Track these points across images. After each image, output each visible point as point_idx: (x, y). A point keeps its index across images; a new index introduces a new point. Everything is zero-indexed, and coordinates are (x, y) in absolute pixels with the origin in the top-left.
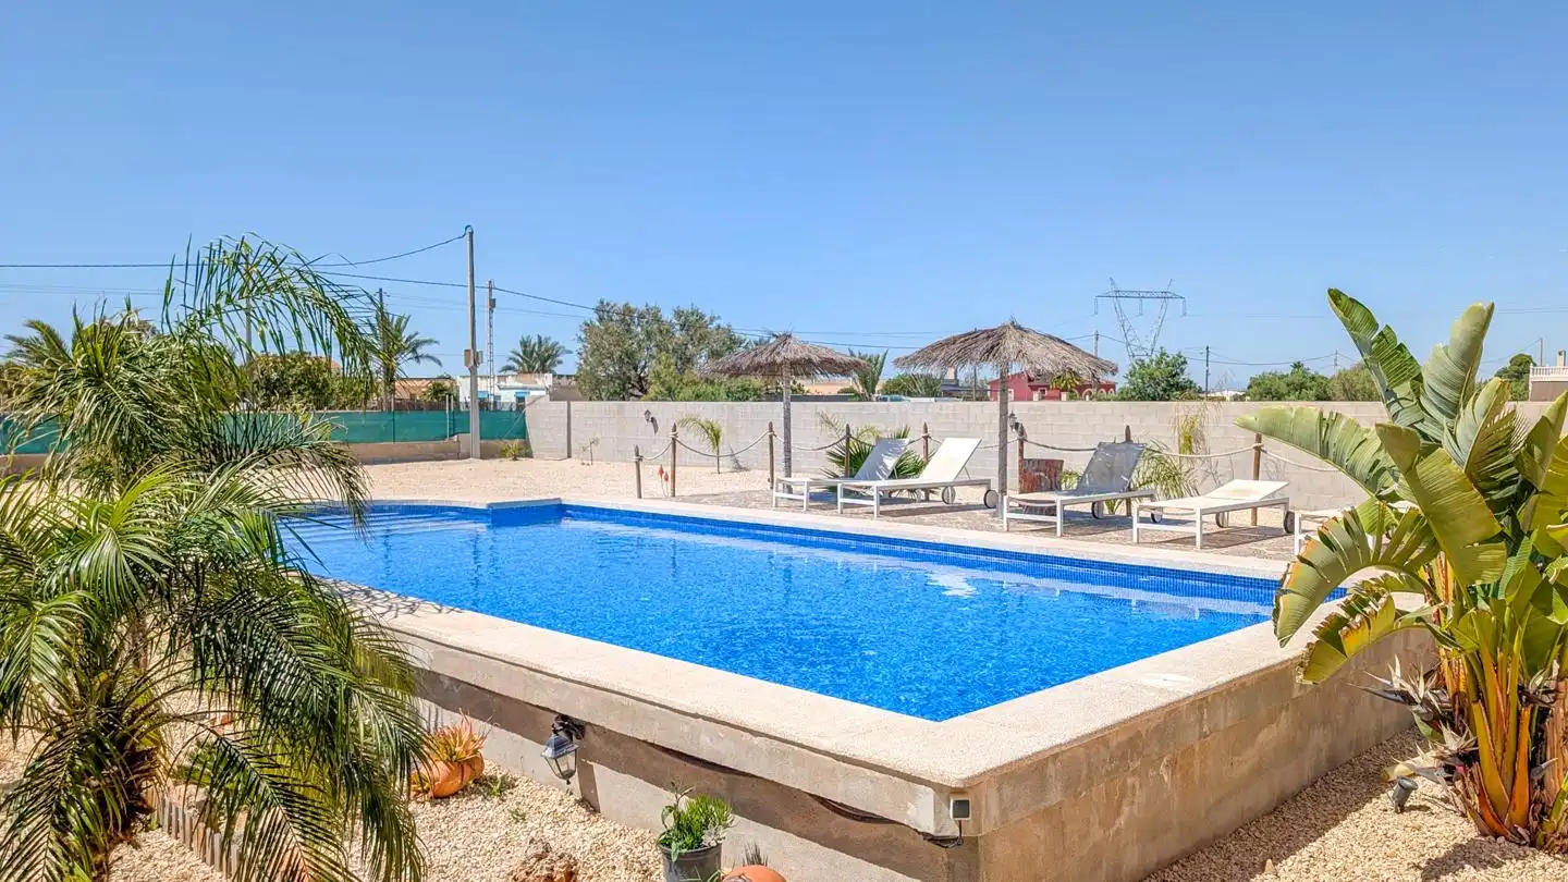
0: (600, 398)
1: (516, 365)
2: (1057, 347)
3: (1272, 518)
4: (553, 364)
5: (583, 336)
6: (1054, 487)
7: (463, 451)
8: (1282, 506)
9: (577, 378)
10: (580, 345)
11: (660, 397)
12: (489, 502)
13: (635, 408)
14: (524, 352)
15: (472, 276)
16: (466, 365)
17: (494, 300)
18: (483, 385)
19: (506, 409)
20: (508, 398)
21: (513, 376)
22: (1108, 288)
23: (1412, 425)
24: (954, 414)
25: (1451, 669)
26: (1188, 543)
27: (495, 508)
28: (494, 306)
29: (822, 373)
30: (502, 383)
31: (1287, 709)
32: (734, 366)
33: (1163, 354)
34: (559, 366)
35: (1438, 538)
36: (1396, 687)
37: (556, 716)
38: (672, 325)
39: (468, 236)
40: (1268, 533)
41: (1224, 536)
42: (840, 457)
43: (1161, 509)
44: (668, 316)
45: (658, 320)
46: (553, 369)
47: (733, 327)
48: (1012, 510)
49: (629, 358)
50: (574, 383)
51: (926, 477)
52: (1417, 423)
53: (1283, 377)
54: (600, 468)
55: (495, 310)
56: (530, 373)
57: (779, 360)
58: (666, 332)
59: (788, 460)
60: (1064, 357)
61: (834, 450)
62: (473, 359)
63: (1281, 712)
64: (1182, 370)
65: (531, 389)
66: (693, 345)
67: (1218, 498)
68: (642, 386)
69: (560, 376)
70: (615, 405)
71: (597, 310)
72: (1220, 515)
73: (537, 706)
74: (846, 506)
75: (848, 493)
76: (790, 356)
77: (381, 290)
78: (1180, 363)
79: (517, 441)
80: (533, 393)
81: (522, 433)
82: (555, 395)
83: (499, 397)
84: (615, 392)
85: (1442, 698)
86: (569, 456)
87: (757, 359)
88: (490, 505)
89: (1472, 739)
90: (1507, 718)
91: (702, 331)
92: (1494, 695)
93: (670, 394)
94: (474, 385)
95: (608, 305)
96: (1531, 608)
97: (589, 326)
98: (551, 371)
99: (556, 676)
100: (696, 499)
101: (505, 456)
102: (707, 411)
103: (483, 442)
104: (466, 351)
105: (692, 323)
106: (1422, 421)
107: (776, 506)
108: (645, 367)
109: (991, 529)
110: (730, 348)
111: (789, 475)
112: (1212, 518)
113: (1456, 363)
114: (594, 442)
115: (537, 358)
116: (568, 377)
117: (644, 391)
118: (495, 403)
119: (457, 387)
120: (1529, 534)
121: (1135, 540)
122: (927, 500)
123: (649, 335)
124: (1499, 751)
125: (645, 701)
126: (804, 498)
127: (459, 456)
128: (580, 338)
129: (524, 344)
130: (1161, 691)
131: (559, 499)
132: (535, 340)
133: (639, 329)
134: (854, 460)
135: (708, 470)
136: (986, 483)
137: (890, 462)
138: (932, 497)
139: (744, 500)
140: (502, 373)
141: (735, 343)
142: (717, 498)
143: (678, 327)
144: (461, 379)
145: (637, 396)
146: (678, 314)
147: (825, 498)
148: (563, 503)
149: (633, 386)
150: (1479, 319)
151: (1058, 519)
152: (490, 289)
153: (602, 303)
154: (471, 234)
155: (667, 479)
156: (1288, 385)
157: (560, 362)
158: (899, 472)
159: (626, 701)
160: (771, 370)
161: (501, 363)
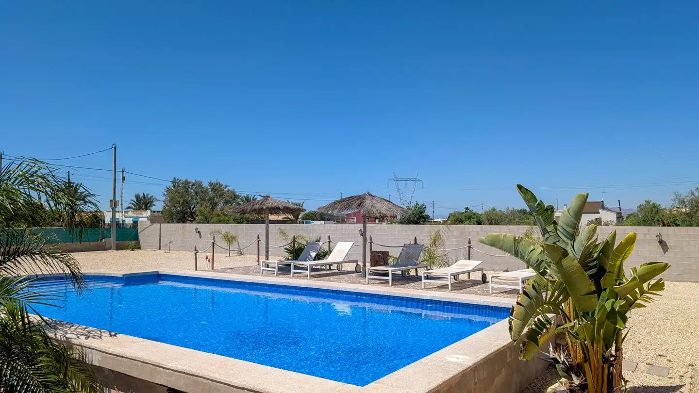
0: (173, 222)
1: (133, 206)
2: (387, 203)
3: (477, 276)
4: (150, 206)
5: (166, 193)
6: (386, 264)
7: (107, 246)
8: (480, 272)
9: (162, 212)
10: (164, 198)
11: (201, 221)
12: (124, 273)
13: (190, 227)
14: (137, 200)
15: (115, 166)
16: (111, 206)
17: (124, 177)
18: (118, 215)
19: (128, 227)
20: (129, 221)
21: (131, 211)
22: (394, 177)
23: (554, 243)
24: (337, 229)
25: (573, 347)
26: (444, 288)
27: (126, 276)
28: (124, 180)
29: (283, 213)
30: (126, 214)
31: (505, 367)
32: (243, 210)
33: (417, 204)
34: (154, 207)
35: (569, 292)
36: (551, 356)
37: (167, 388)
38: (207, 189)
39: (113, 148)
40: (475, 283)
41: (459, 285)
42: (290, 250)
43: (431, 273)
44: (205, 185)
45: (200, 186)
46: (151, 208)
47: (235, 190)
48: (370, 274)
49: (187, 203)
50: (161, 215)
51: (330, 259)
52: (556, 242)
53: (462, 213)
54: (173, 254)
55: (125, 181)
56: (139, 210)
57: (264, 207)
58: (205, 192)
59: (267, 252)
60: (390, 208)
61: (287, 247)
62: (114, 204)
63: (502, 369)
64: (425, 211)
65: (140, 217)
66: (217, 198)
67: (455, 268)
68: (192, 216)
69: (154, 212)
70: (181, 225)
71: (173, 182)
72: (455, 276)
73: (157, 384)
74: (295, 273)
75: (296, 267)
76: (270, 205)
77: (69, 172)
78: (423, 208)
79: (134, 242)
80: (141, 219)
81: (136, 238)
82: (153, 220)
83: (124, 221)
84: (180, 219)
85: (569, 360)
86: (160, 249)
87: (254, 207)
88: (124, 275)
89: (584, 379)
90: (598, 369)
91: (221, 192)
92: (593, 359)
93: (207, 220)
94: (114, 215)
95: (178, 180)
96: (607, 320)
97: (169, 190)
98: (150, 209)
99: (168, 369)
100: (223, 270)
101: (127, 249)
102: (225, 228)
103: (117, 242)
104: (111, 200)
105: (216, 188)
106: (559, 241)
107: (262, 274)
108: (194, 208)
109: (360, 283)
110: (234, 199)
111: (268, 260)
112: (453, 277)
113: (574, 218)
114: (171, 242)
115: (143, 203)
116: (158, 212)
117: (194, 219)
118: (123, 224)
119: (104, 217)
120: (605, 290)
121: (423, 287)
122: (330, 269)
123: (197, 194)
124: (596, 383)
125: (216, 381)
126: (276, 270)
127: (105, 249)
128: (164, 194)
129: (137, 197)
130: (458, 364)
131: (158, 271)
132: (142, 195)
133: (192, 191)
134: (297, 252)
135: (225, 255)
136: (356, 261)
137: (313, 254)
138: (332, 268)
139: (246, 270)
140: (126, 210)
141: (236, 197)
142: (232, 270)
143: (210, 190)
144: (106, 213)
145: (190, 221)
146: (210, 184)
147: (285, 269)
148: (160, 273)
149: (189, 216)
150: (583, 200)
151: (390, 278)
152: (123, 172)
153: (175, 179)
154: (115, 148)
155: (209, 261)
156: (465, 217)
157: (154, 205)
158: (318, 257)
159: (206, 381)
160: (260, 211)
161: (126, 205)
